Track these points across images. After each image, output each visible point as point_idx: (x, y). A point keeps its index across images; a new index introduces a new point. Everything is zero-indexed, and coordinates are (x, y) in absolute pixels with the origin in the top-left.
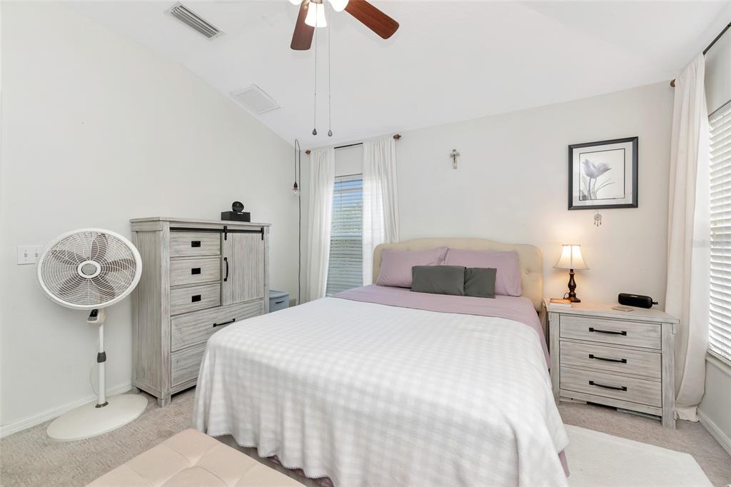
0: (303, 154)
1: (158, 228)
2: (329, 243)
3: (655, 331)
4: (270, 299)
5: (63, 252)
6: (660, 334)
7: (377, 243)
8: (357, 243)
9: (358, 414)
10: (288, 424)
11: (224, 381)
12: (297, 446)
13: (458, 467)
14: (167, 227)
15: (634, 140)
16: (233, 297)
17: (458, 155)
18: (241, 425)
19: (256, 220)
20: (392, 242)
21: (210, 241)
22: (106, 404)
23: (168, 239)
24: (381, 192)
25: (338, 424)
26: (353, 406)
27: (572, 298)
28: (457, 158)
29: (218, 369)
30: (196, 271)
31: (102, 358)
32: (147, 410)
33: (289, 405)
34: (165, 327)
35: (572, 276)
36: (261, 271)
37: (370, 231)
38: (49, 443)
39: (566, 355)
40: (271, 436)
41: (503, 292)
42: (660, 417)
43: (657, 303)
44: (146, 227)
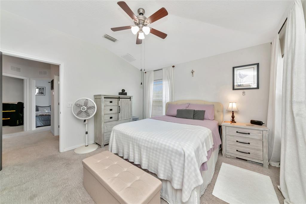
0: (144, 73)
1: (101, 97)
2: (152, 102)
3: (261, 133)
4: (133, 119)
5: (77, 104)
6: (262, 134)
7: (167, 102)
8: (160, 102)
9: (147, 147)
10: (131, 150)
11: (116, 139)
12: (133, 156)
13: (170, 162)
14: (103, 97)
15: (258, 65)
16: (121, 118)
17: (194, 72)
18: (120, 151)
19: (129, 95)
20: (172, 102)
21: (115, 101)
22: (88, 146)
23: (103, 101)
24: (168, 85)
25: (142, 150)
26: (146, 145)
27: (233, 121)
28: (194, 73)
29: (114, 136)
30: (111, 110)
31: (87, 133)
32: (98, 148)
33: (131, 145)
34: (102, 125)
35: (233, 114)
36: (130, 110)
37: (165, 98)
38: (75, 154)
39: (228, 140)
40: (127, 153)
41: (207, 118)
42: (263, 164)
43: (264, 124)
44: (98, 97)
